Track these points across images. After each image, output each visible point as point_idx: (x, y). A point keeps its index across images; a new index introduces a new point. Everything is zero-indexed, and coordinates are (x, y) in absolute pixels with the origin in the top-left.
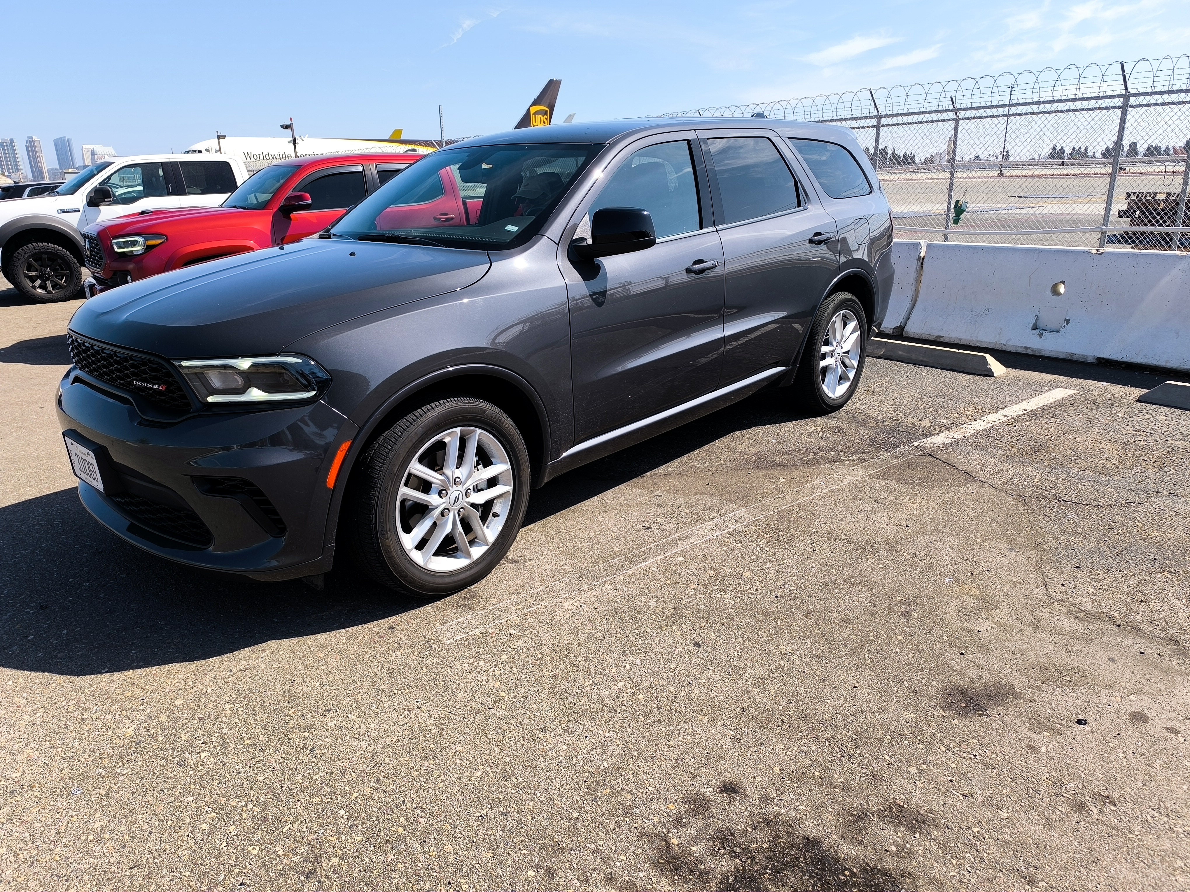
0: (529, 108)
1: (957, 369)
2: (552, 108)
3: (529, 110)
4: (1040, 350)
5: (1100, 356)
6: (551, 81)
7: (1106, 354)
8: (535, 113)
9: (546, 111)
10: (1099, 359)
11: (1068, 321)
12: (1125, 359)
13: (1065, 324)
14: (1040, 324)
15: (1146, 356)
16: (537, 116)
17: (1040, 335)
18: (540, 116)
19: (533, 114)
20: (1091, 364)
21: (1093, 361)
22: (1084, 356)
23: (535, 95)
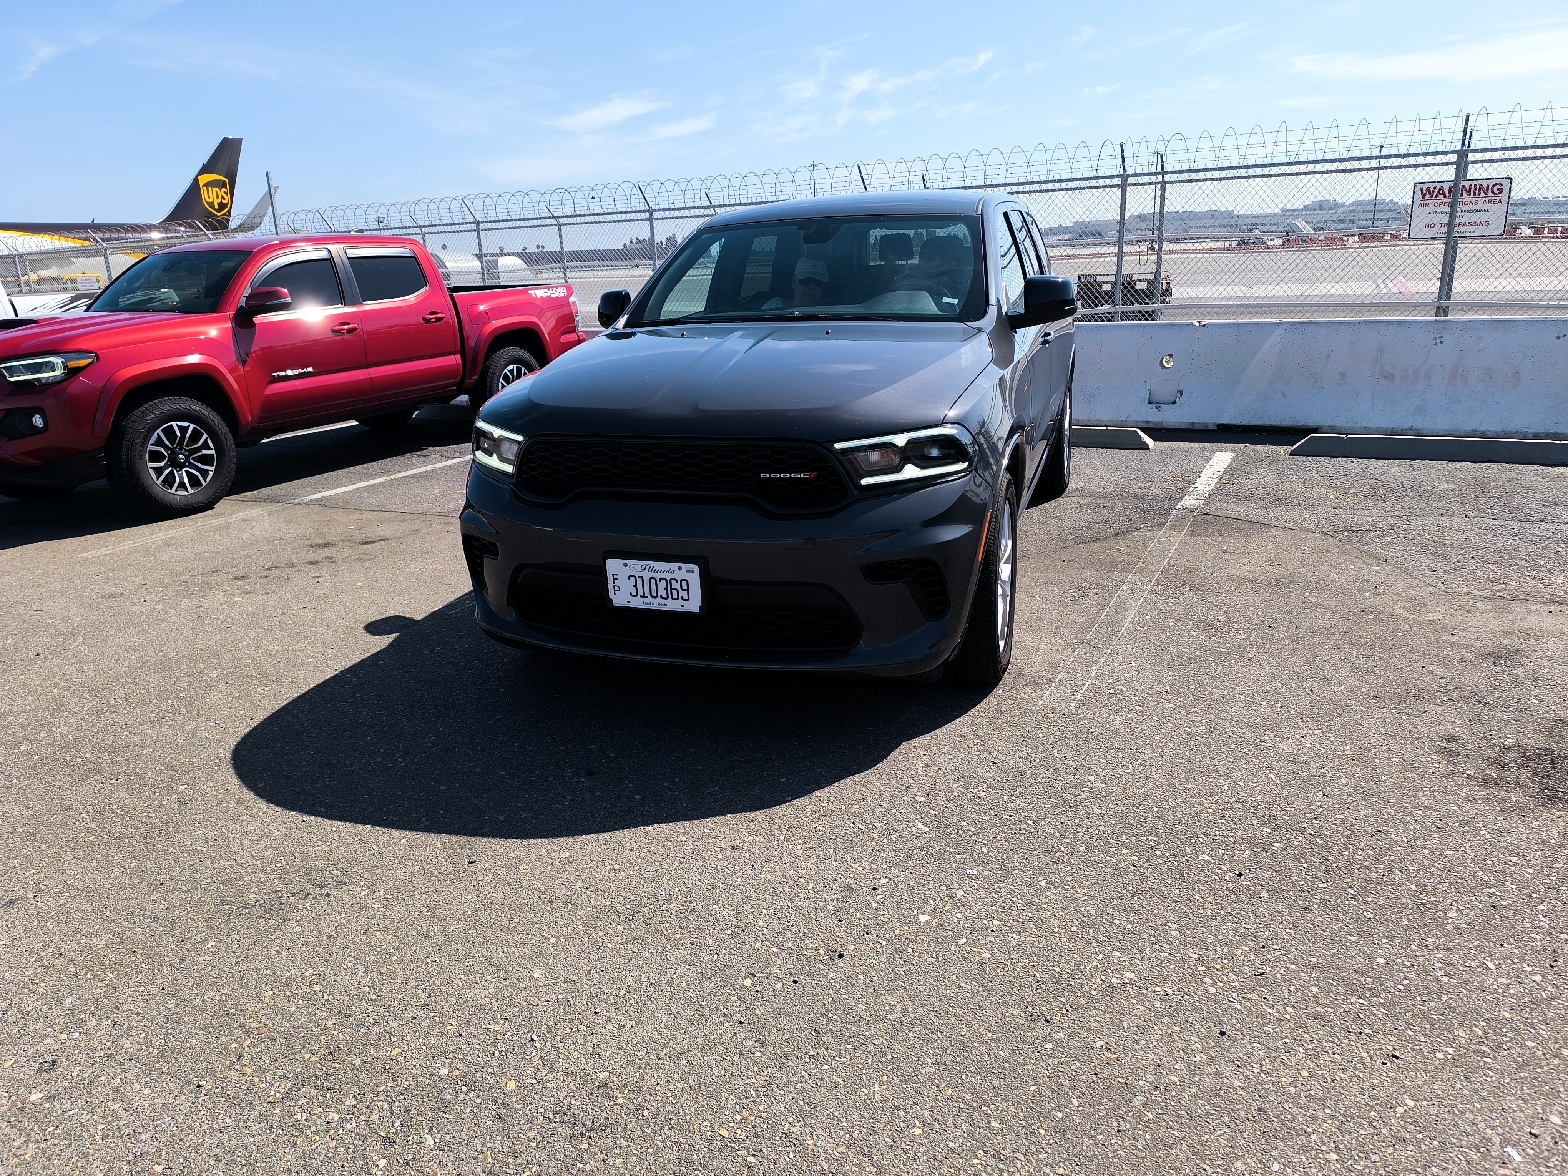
0: (197, 177)
1: (1110, 446)
2: (232, 177)
3: (196, 181)
4: (1162, 422)
5: (1221, 422)
6: (225, 141)
7: (1224, 420)
8: (207, 185)
9: (225, 182)
10: (1219, 426)
11: (1181, 393)
12: (1244, 423)
13: (1179, 395)
14: (1154, 399)
15: (1261, 418)
16: (210, 188)
17: (1158, 408)
18: (215, 189)
19: (204, 186)
20: (1213, 431)
21: (1214, 428)
22: (1204, 423)
23: (204, 159)
